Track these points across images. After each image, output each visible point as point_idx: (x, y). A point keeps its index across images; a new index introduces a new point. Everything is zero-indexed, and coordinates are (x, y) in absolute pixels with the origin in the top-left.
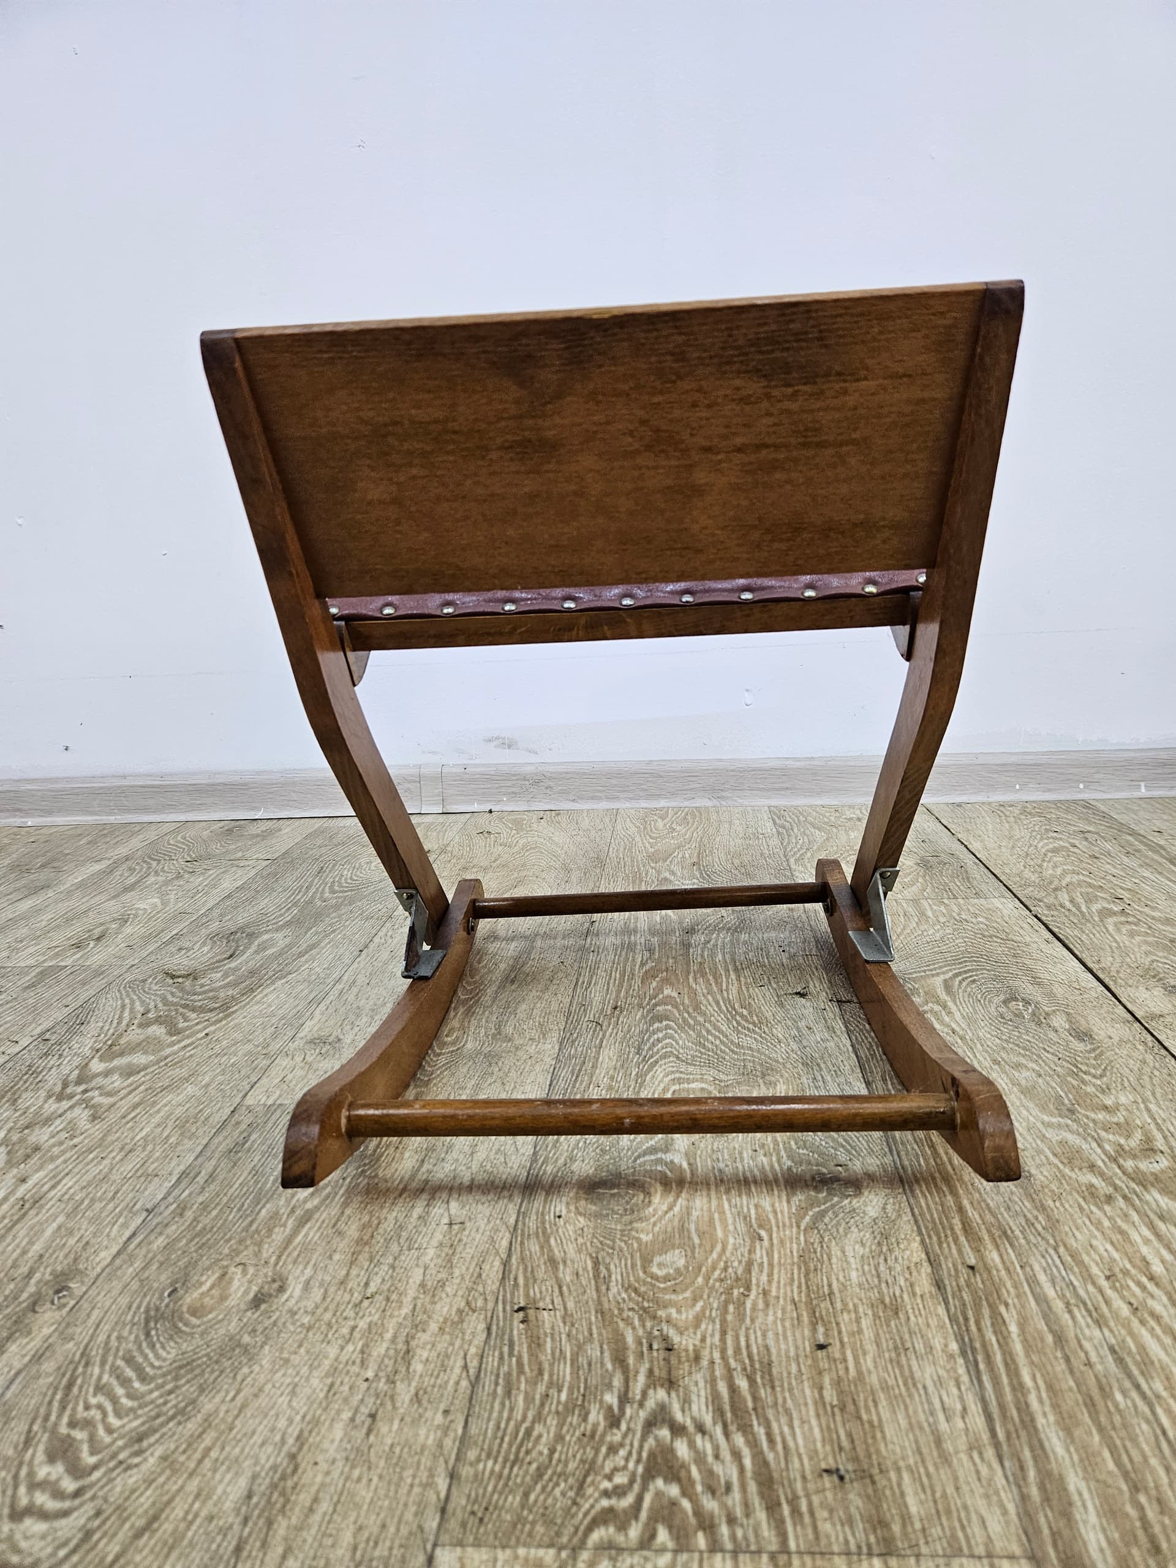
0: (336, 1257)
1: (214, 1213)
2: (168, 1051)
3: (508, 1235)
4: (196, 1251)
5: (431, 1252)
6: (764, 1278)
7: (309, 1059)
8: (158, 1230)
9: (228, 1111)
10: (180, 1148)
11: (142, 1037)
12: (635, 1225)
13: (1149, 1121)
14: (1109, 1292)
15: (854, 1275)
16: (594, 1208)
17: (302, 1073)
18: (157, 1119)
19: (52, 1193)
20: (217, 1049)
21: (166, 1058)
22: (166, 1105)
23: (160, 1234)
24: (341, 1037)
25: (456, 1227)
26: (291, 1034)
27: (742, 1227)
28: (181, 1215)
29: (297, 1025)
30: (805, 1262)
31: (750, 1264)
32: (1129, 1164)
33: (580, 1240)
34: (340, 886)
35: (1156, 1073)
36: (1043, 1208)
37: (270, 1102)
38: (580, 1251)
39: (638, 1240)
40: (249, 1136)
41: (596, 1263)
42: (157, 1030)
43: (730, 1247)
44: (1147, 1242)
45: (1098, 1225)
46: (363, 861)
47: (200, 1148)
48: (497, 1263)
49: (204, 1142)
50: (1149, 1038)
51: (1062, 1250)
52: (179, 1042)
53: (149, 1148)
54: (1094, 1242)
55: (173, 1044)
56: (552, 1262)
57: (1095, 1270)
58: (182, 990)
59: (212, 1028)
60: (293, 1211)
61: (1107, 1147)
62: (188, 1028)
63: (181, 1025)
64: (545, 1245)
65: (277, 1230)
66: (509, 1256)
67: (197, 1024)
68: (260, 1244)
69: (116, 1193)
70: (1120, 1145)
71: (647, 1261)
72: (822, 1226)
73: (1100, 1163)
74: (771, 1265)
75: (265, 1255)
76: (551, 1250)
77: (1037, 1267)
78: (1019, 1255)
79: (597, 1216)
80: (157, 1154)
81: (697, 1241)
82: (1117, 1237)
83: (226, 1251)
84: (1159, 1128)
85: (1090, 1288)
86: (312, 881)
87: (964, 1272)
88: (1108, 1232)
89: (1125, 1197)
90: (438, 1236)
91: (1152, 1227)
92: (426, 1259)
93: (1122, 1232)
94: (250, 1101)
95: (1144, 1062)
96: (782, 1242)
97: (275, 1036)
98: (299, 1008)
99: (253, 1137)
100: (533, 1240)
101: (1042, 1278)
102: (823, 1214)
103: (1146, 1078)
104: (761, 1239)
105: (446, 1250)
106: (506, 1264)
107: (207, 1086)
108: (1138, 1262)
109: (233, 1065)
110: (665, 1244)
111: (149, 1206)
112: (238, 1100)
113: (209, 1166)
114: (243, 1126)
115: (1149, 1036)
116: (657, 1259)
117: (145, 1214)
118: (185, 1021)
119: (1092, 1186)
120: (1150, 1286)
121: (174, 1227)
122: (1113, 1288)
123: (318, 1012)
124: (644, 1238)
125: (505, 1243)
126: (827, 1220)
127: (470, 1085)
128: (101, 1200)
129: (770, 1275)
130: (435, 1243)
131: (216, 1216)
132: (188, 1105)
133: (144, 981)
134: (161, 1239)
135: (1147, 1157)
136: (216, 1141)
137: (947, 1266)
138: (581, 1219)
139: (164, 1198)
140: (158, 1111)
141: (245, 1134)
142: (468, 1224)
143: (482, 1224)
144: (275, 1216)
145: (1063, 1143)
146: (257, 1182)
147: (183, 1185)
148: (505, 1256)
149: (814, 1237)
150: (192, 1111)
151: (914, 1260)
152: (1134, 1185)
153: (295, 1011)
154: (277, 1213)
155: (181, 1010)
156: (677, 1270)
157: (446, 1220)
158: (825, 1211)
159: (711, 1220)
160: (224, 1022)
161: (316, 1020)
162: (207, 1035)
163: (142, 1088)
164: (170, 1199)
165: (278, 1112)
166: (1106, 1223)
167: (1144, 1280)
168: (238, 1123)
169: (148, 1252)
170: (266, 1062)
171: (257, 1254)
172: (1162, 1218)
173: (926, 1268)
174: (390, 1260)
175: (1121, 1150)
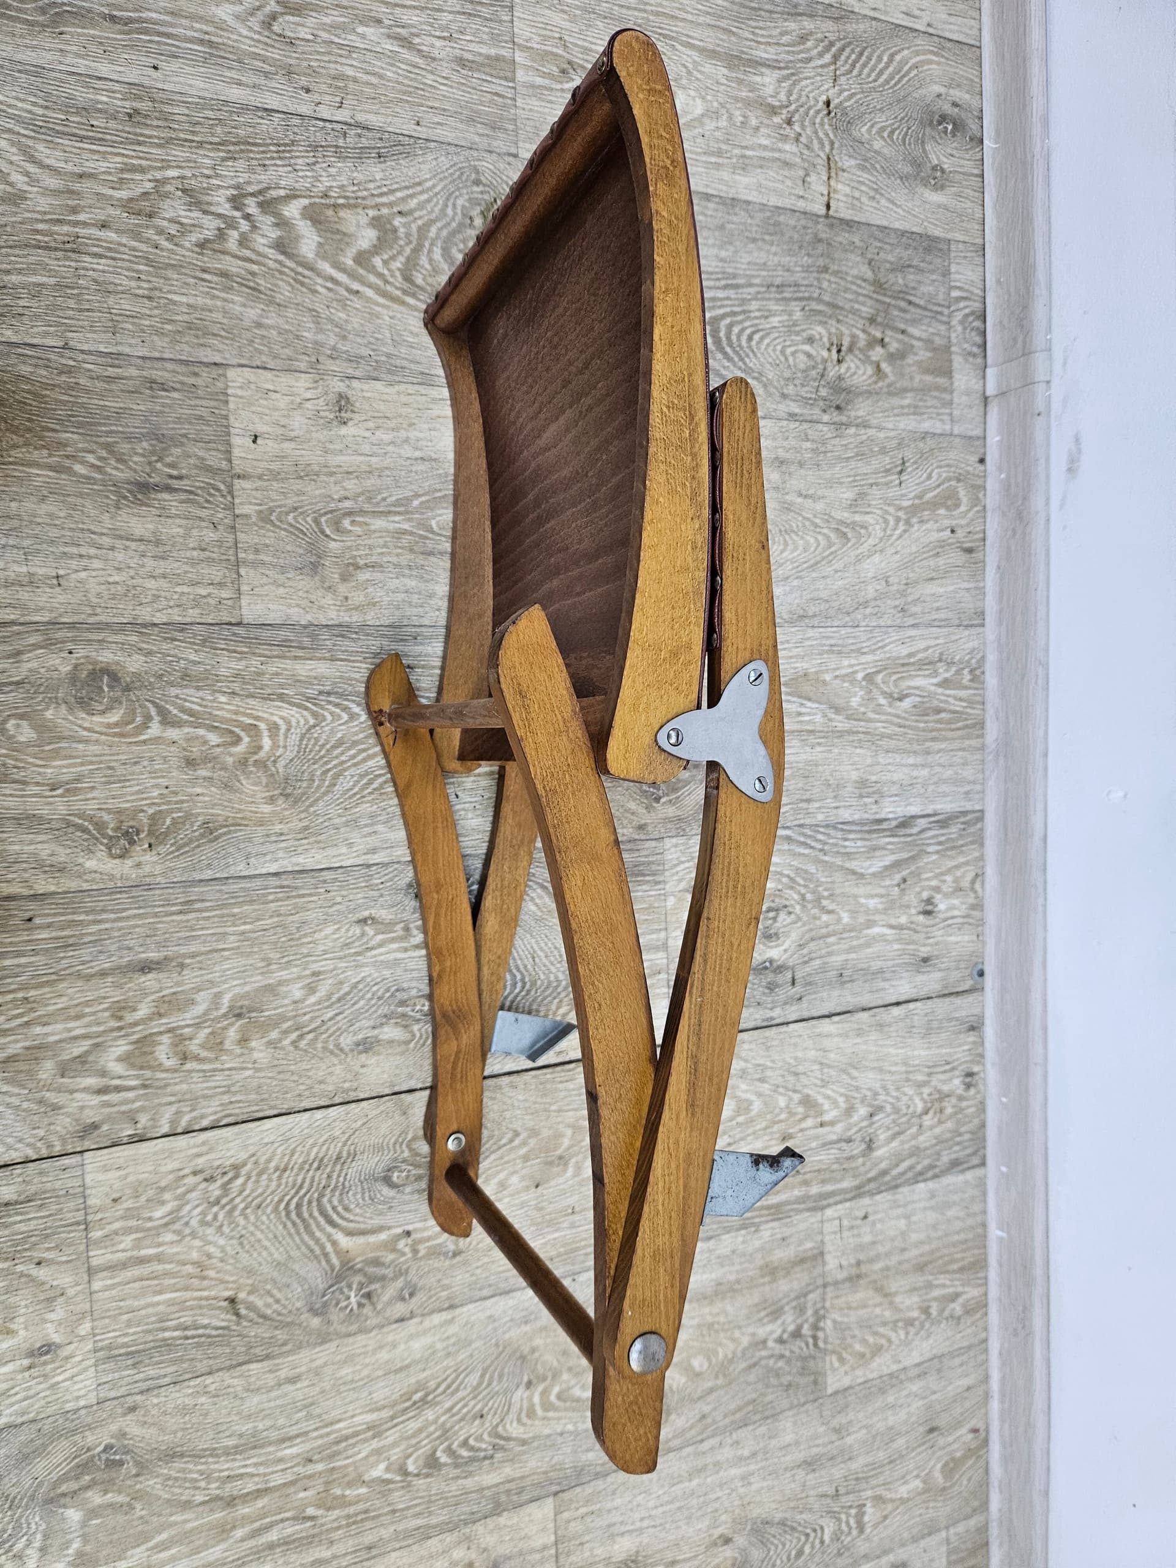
0: (14, 504)
1: (66, 398)
2: (326, 267)
3: (46, 619)
4: (16, 400)
5: (24, 569)
6: (8, 792)
7: (308, 405)
8: (40, 362)
9: (218, 359)
10: (155, 338)
11: (352, 229)
12: (64, 706)
13: (227, 1066)
14: (10, 997)
15: (16, 847)
16: (84, 674)
17: (282, 405)
18: (200, 301)
19: (88, 259)
20: (324, 313)
21: (312, 269)
22: (225, 300)
23: (36, 366)
24: (350, 423)
25: (55, 581)
26: (358, 374)
27: (65, 778)
28: (62, 373)
29: (375, 374)
30: (27, 818)
31: (24, 783)
32: (166, 1039)
33: (42, 670)
34: (730, 327)
35: (302, 1087)
36: (103, 974)
37: (230, 391)
38: (30, 670)
39: (47, 709)
40: (175, 389)
41: (18, 683)
42: (367, 238)
43: (41, 770)
44: (69, 1030)
45: (87, 1004)
46: (818, 330)
47: (157, 355)
48: (12, 617)
49: (166, 356)
50: (362, 1096)
51: (54, 977)
52: (344, 271)
53: (156, 312)
54: (64, 999)
55: (337, 266)
56: (19, 653)
57: (32, 993)
58: (453, 234)
59: (370, 293)
60: (67, 457)
61: (187, 1030)
62: (373, 270)
63: (377, 261)
64: (36, 646)
65: (45, 452)
66: (21, 624)
67: (380, 275)
68: (27, 444)
69: (88, 310)
70: (190, 1039)
71: (21, 717)
72: (70, 830)
73: (164, 1021)
74: (22, 796)
75: (12, 453)
76: (30, 651)
77: (33, 959)
78: (47, 950)
79: (73, 678)
80: (147, 323)
81: (47, 748)
82: (72, 1012)
83: (16, 423)
84: (215, 1070)
85: (13, 987)
86: (751, 285)
87: (27, 915)
88: (78, 1009)
89: (120, 1028)
90: (41, 571)
91: (85, 1037)
92: (16, 568)
93: (78, 1017)
94: (231, 373)
95: (321, 1082)
96: (51, 804)
97: (355, 359)
98: (412, 366)
99: (176, 395)
100: (41, 638)
101: (23, 960)
102: (85, 830)
103: (295, 1078)
104: (52, 790)
105: (27, 579)
106: (13, 623)
107: (259, 325)
108: (45, 1020)
109: (298, 337)
110: (43, 728)
111: (71, 343)
112: (235, 361)
113: (133, 372)
114: (192, 380)
115: (366, 1095)
116: (24, 723)
117: (61, 344)
118: (385, 263)
119: (135, 1010)
120: (19, 1021)
121: (45, 373)
122: (14, 1000)
123: (403, 387)
124: (49, 714)
125: (37, 619)
126: (79, 834)
127: (261, 557)
128: (79, 302)
129: (11, 795)
130: (32, 570)
131: (61, 401)
132: (225, 321)
133: (477, 182)
134: (29, 369)
135: (176, 1054)
136: (169, 366)
137: (32, 905)
138: (69, 668)
139: (83, 352)
140: (214, 297)
141: (178, 386)
142: (58, 589)
143: (61, 599)
144: (62, 445)
145: (193, 1002)
146: (108, 418)
147: (100, 360)
148: (22, 620)
149: (55, 825)
150: (215, 329)
151: (36, 886)
152: (136, 1037)
153: (405, 363)
154: (66, 445)
155: (408, 251)
156: (13, 736)
157: (61, 572)
158: (89, 833)
159: (71, 757)
160: (381, 300)
161: (387, 390)
162: (358, 292)
163: (255, 268)
164: (81, 357)
165: (213, 403)
166: (87, 1010)
167: (25, 1019)
168: (196, 374)
169: (12, 365)
170: (303, 366)
171: (15, 446)
172: (97, 1045)
173: (26, 892)
174: (11, 542)
175: (183, 1039)
